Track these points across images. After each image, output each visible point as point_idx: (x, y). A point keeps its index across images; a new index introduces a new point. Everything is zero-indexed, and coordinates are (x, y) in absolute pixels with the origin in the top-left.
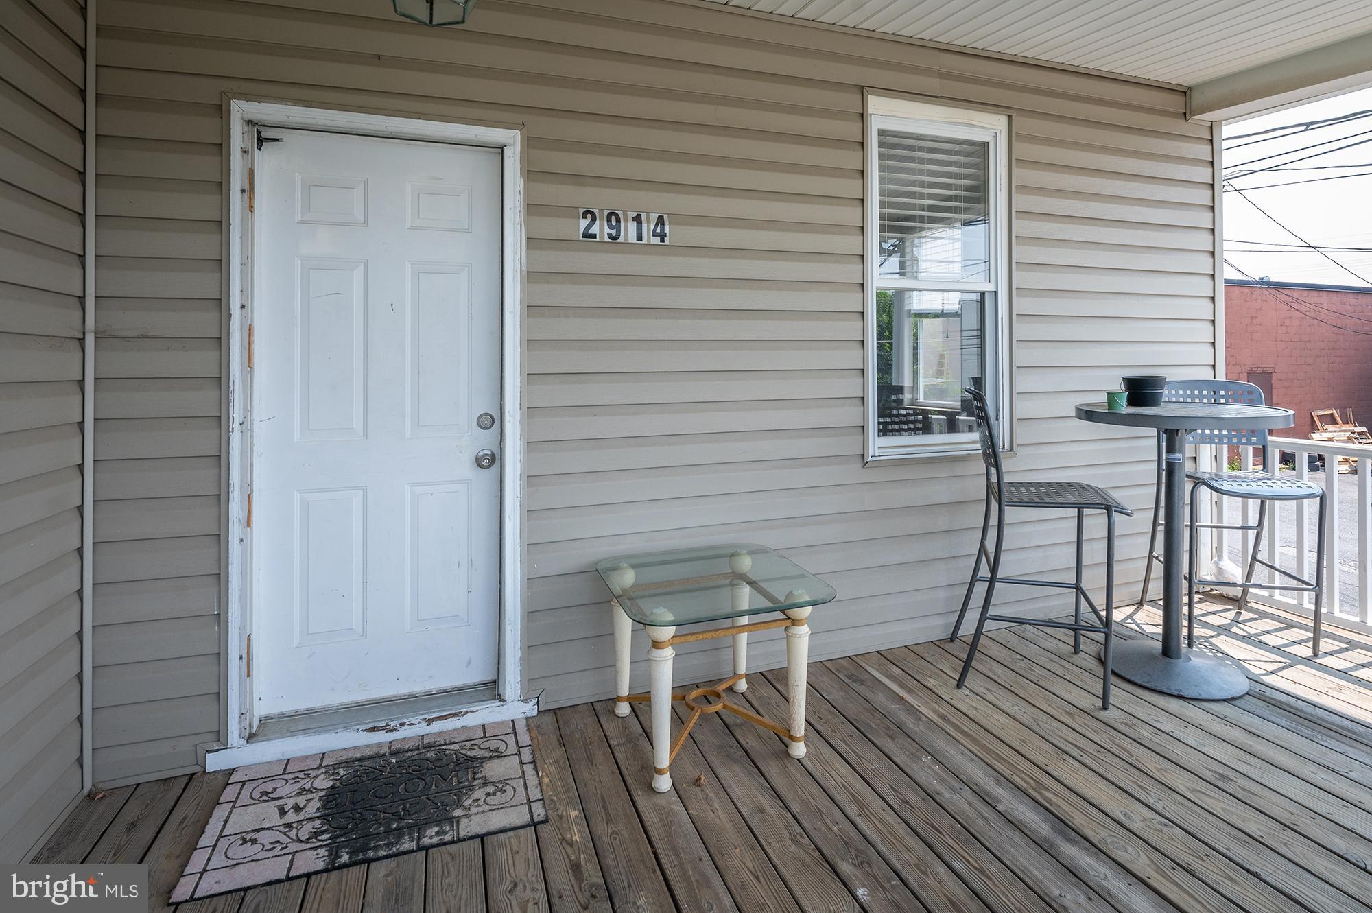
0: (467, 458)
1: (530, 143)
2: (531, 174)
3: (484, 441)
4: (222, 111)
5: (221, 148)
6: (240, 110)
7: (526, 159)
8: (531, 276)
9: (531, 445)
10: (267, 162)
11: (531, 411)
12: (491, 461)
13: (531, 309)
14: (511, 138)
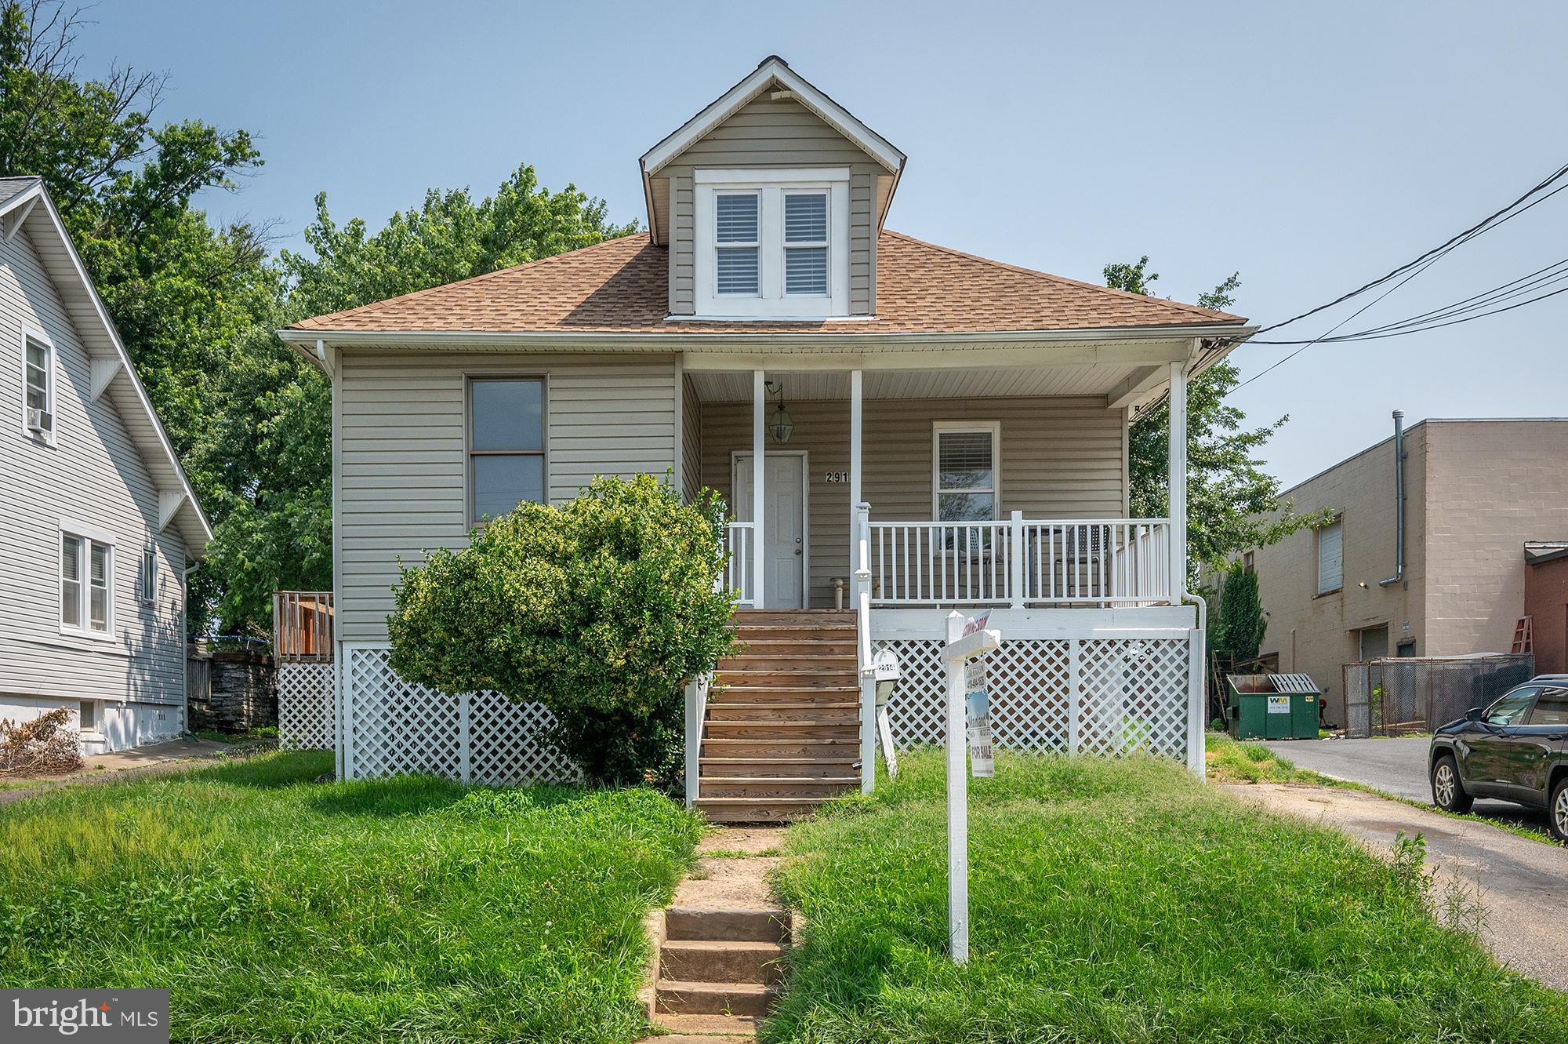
0: (793, 551)
1: (810, 454)
2: (810, 463)
3: (798, 546)
4: (730, 454)
5: (730, 464)
6: (734, 453)
7: (809, 458)
8: (811, 495)
9: (811, 547)
10: (739, 465)
11: (811, 536)
12: (800, 553)
13: (811, 505)
14: (805, 453)
